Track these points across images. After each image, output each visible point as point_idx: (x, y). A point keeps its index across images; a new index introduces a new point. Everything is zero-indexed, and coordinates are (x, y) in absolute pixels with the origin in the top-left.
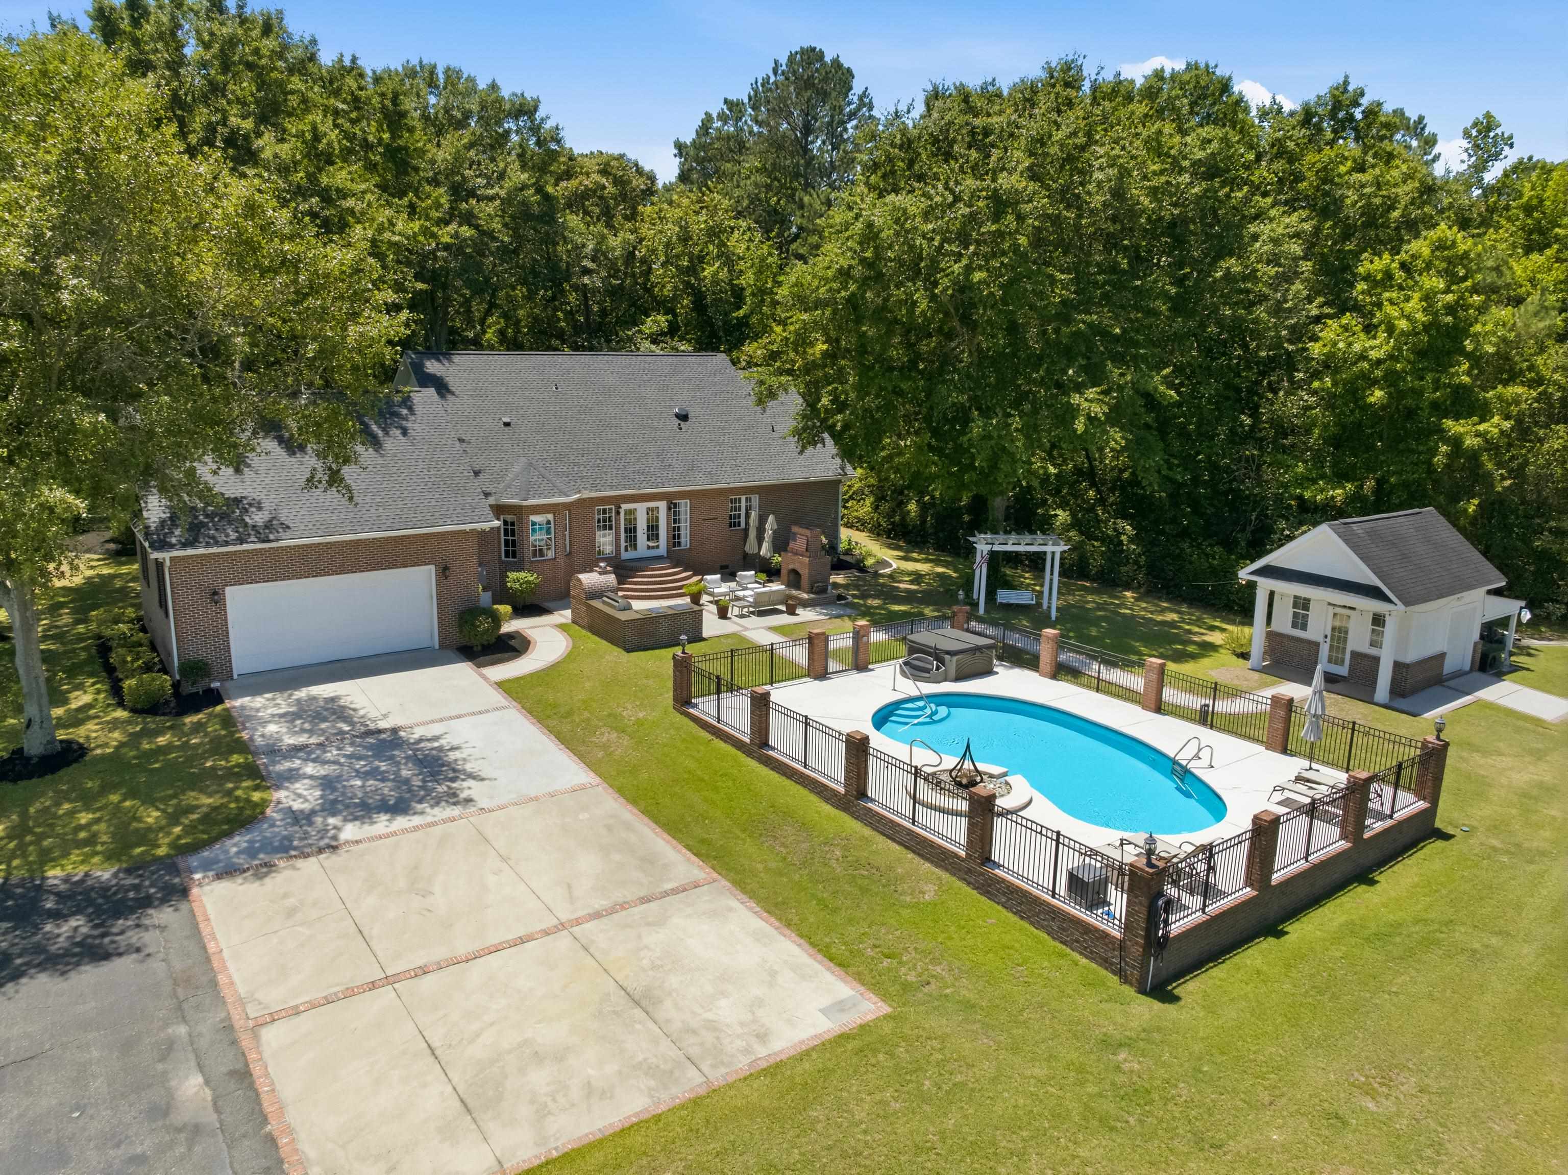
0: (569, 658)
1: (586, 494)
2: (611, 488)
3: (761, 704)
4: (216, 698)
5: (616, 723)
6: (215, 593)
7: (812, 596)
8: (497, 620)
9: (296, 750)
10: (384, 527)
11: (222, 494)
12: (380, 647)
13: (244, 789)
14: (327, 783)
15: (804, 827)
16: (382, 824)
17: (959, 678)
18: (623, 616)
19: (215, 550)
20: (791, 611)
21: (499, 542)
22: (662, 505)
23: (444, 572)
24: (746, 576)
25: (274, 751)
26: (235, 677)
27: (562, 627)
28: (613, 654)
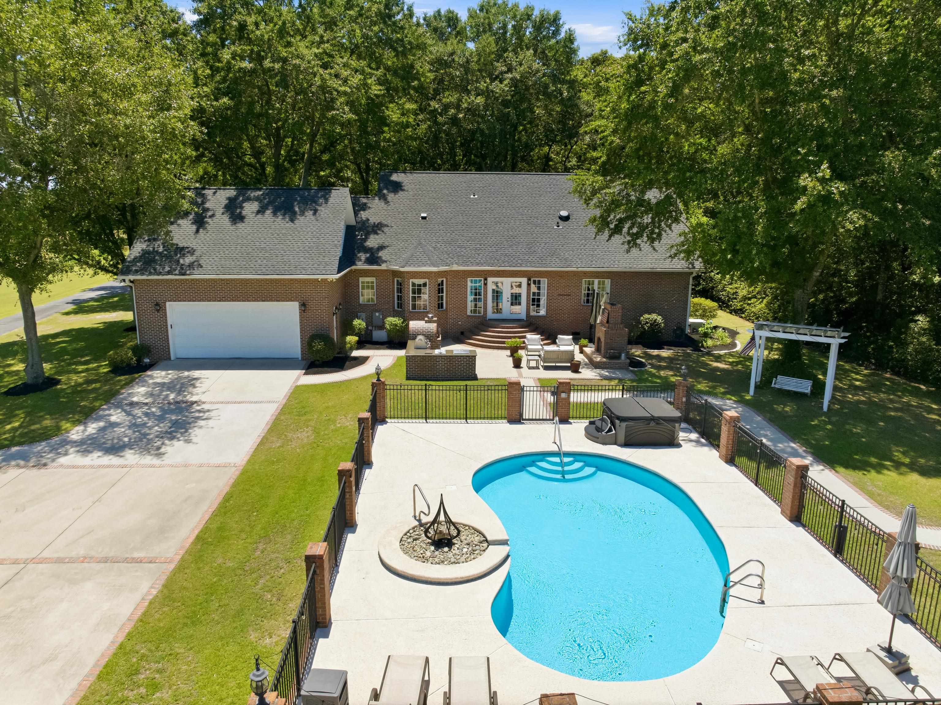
1: (455, 268)
2: (478, 264)
5: (323, 426)
6: (157, 304)
7: (605, 360)
10: (259, 272)
11: (177, 245)
17: (628, 444)
19: (160, 277)
20: (575, 369)
21: (394, 297)
22: (524, 281)
23: (303, 306)
24: (563, 339)
26: (172, 358)
27: (399, 358)
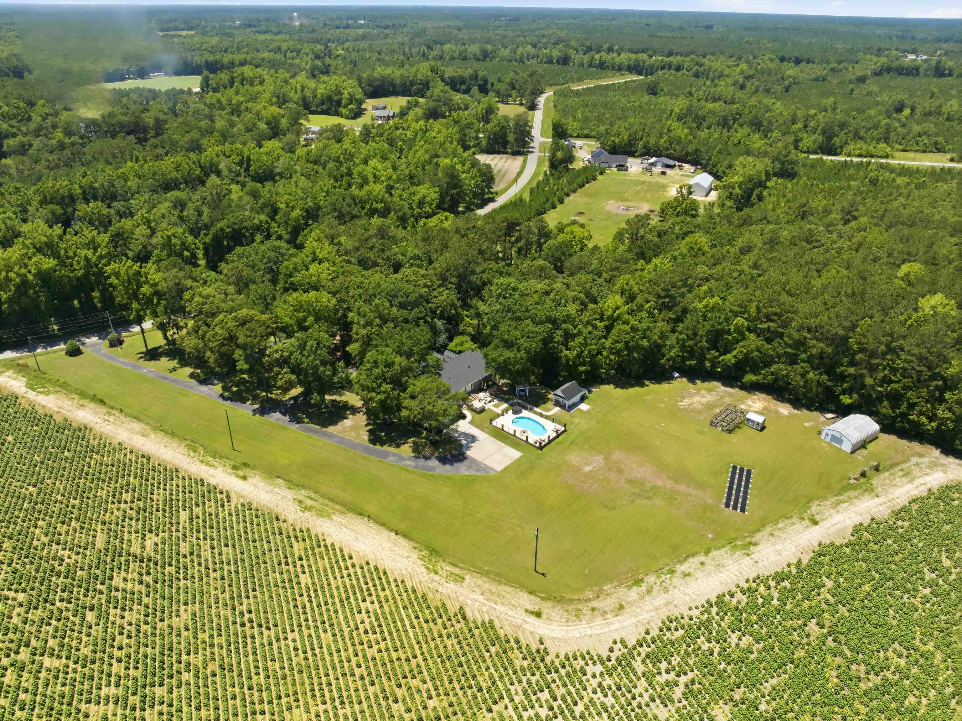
0: (473, 417)
5: (485, 427)
14: (465, 440)
16: (474, 444)
17: (518, 413)
18: (477, 410)
20: (493, 401)
27: (468, 411)
28: (477, 416)
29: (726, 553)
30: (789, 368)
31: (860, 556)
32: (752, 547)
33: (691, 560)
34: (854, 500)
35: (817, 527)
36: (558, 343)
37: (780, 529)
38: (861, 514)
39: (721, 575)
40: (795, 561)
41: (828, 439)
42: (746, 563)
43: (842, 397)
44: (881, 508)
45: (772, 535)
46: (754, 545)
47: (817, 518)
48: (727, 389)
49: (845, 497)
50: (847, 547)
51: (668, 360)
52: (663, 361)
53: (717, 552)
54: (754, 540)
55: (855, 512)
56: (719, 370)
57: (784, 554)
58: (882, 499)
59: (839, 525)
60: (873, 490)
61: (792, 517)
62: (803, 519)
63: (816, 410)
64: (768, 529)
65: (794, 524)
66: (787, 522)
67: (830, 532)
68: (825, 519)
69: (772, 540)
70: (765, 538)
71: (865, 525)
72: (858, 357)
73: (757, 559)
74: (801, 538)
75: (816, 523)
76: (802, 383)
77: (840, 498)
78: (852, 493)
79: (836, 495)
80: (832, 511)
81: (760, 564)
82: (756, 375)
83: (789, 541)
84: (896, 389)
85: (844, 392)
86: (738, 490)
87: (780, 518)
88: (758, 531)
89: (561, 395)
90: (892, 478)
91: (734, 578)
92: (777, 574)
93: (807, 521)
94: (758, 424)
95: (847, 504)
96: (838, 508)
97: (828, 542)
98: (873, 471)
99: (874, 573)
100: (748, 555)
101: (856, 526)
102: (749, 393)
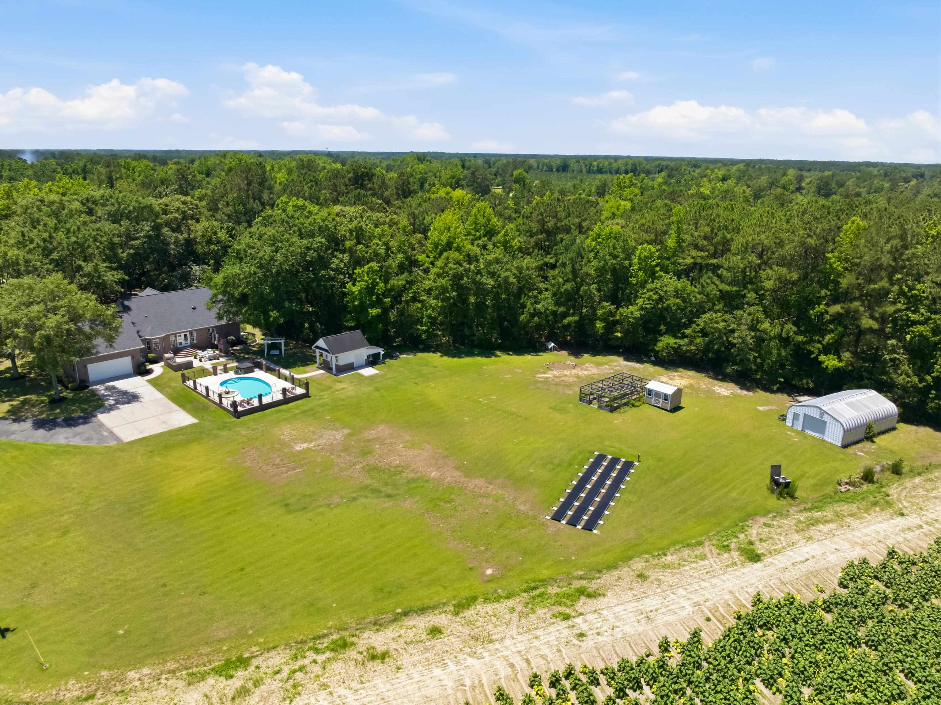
0: (162, 374)
1: (167, 334)
2: (174, 331)
3: (195, 382)
4: (88, 387)
5: (170, 387)
6: (85, 366)
8: (145, 366)
9: (108, 395)
10: (120, 350)
12: (120, 374)
13: (100, 402)
14: (115, 400)
15: (199, 402)
16: (126, 405)
17: (245, 373)
18: (174, 364)
19: (84, 357)
20: (218, 359)
21: (146, 348)
22: (188, 334)
23: (133, 357)
24: (209, 350)
25: (103, 395)
26: (91, 382)
27: (162, 366)
28: (172, 373)
29: (512, 610)
30: (727, 316)
31: (862, 633)
32: (583, 599)
33: (410, 622)
34: (848, 519)
35: (758, 565)
36: (337, 270)
37: (665, 566)
38: (863, 545)
39: (470, 661)
40: (685, 638)
41: (799, 426)
42: (551, 638)
43: (822, 358)
44: (909, 535)
45: (642, 577)
46: (589, 596)
47: (760, 548)
48: (629, 363)
49: (828, 513)
50: (828, 610)
51: (533, 316)
52: (522, 317)
53: (489, 608)
54: (592, 586)
55: (849, 541)
56: (619, 335)
57: (660, 620)
58: (912, 520)
59: (811, 563)
60: (889, 504)
61: (700, 544)
62: (727, 548)
63: (781, 390)
64: (638, 565)
65: (703, 557)
66: (686, 552)
67: (786, 577)
68: (778, 552)
69: (639, 588)
70: (624, 583)
71: (874, 564)
72: (845, 282)
73: (584, 627)
74: (713, 586)
75: (755, 558)
76: (750, 341)
77: (818, 514)
78: (845, 508)
79: (810, 510)
80: (796, 537)
81: (588, 643)
82: (676, 337)
83: (681, 591)
84: (921, 335)
85: (826, 350)
86: (594, 492)
87: (674, 544)
88: (611, 567)
89: (325, 347)
90: (929, 486)
91: (504, 671)
92: (624, 666)
93: (735, 554)
94: (666, 397)
95: (832, 526)
96: (812, 532)
97: (780, 596)
98: (888, 474)
99: (900, 677)
100: (567, 618)
101: (851, 565)
102: (666, 369)
